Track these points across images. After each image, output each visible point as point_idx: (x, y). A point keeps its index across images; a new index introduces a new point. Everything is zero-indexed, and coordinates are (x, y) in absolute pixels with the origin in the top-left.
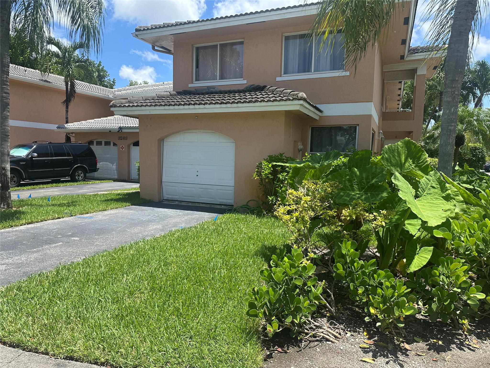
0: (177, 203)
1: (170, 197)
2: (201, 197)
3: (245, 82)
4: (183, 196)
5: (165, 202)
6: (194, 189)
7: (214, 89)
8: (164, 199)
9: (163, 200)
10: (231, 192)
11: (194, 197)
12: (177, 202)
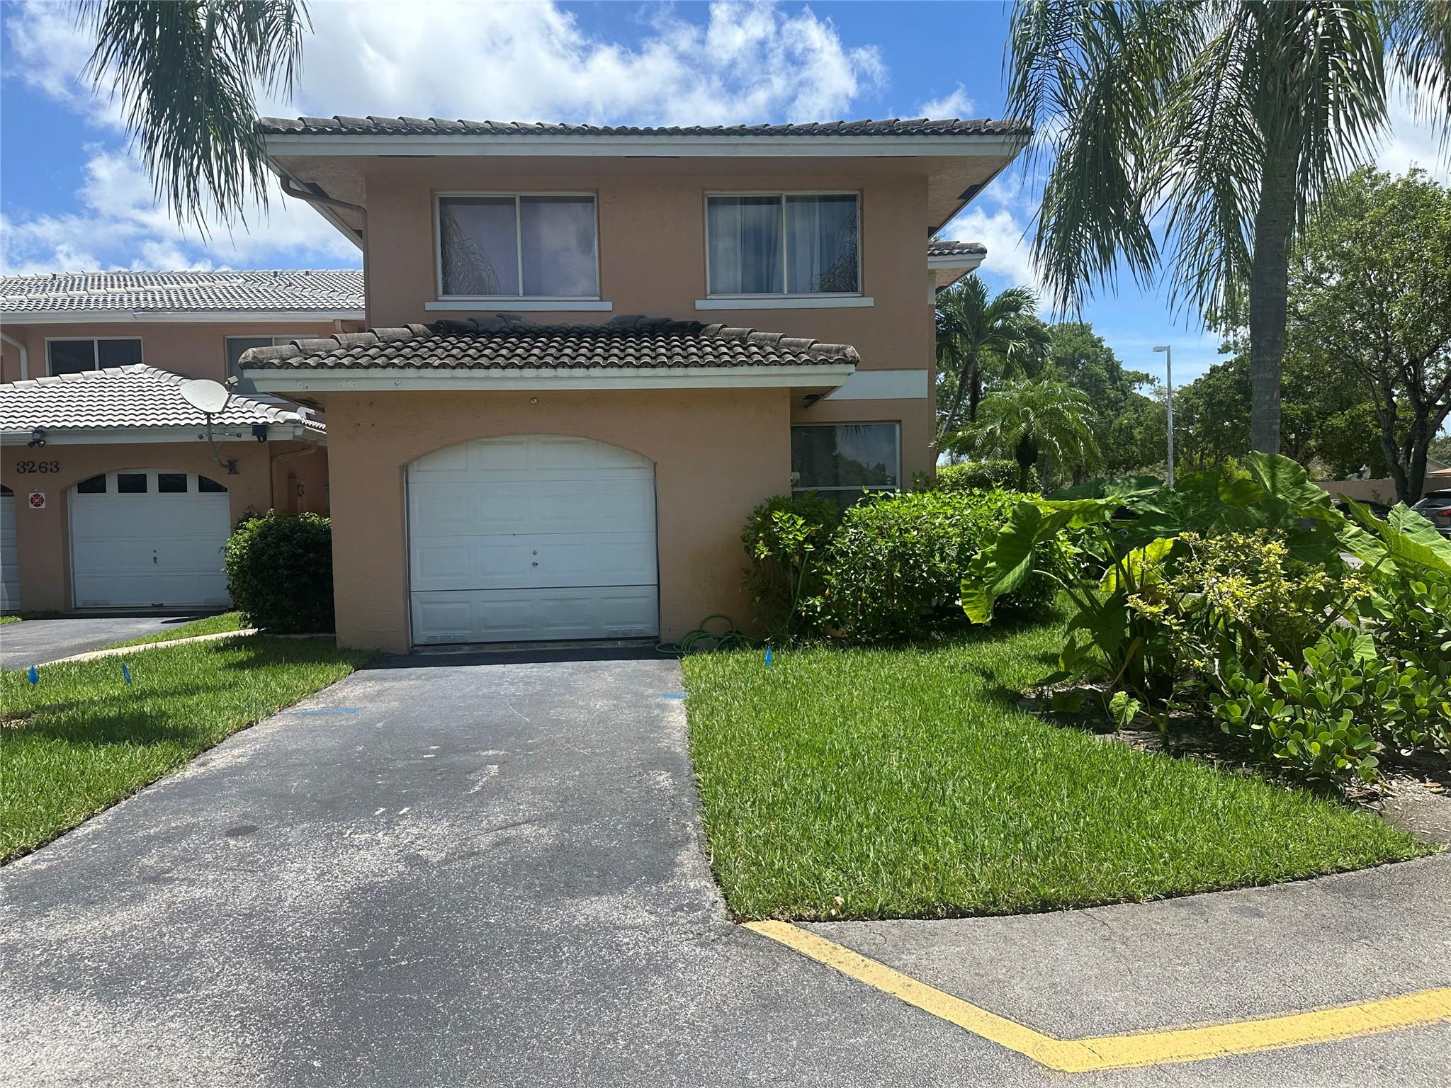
0: (465, 650)
1: (438, 635)
2: (549, 625)
3: (608, 306)
4: (487, 628)
5: (424, 651)
6: (523, 604)
7: (519, 319)
8: (416, 642)
9: (415, 646)
10: (644, 600)
11: (524, 626)
12: (466, 648)
